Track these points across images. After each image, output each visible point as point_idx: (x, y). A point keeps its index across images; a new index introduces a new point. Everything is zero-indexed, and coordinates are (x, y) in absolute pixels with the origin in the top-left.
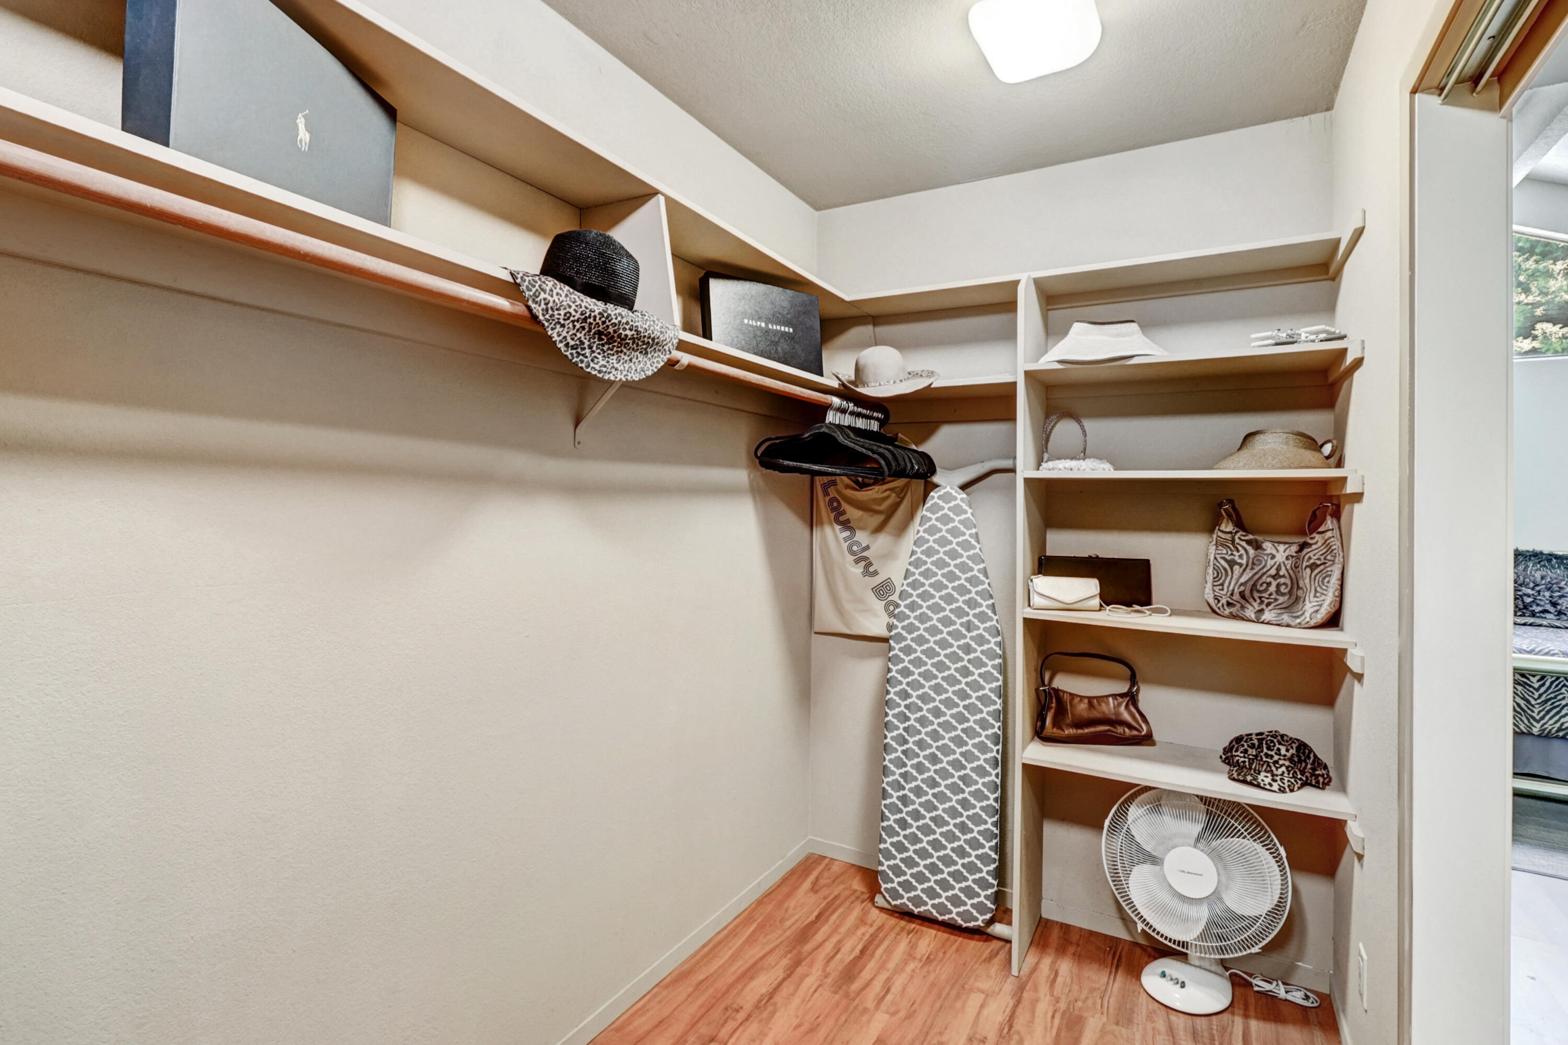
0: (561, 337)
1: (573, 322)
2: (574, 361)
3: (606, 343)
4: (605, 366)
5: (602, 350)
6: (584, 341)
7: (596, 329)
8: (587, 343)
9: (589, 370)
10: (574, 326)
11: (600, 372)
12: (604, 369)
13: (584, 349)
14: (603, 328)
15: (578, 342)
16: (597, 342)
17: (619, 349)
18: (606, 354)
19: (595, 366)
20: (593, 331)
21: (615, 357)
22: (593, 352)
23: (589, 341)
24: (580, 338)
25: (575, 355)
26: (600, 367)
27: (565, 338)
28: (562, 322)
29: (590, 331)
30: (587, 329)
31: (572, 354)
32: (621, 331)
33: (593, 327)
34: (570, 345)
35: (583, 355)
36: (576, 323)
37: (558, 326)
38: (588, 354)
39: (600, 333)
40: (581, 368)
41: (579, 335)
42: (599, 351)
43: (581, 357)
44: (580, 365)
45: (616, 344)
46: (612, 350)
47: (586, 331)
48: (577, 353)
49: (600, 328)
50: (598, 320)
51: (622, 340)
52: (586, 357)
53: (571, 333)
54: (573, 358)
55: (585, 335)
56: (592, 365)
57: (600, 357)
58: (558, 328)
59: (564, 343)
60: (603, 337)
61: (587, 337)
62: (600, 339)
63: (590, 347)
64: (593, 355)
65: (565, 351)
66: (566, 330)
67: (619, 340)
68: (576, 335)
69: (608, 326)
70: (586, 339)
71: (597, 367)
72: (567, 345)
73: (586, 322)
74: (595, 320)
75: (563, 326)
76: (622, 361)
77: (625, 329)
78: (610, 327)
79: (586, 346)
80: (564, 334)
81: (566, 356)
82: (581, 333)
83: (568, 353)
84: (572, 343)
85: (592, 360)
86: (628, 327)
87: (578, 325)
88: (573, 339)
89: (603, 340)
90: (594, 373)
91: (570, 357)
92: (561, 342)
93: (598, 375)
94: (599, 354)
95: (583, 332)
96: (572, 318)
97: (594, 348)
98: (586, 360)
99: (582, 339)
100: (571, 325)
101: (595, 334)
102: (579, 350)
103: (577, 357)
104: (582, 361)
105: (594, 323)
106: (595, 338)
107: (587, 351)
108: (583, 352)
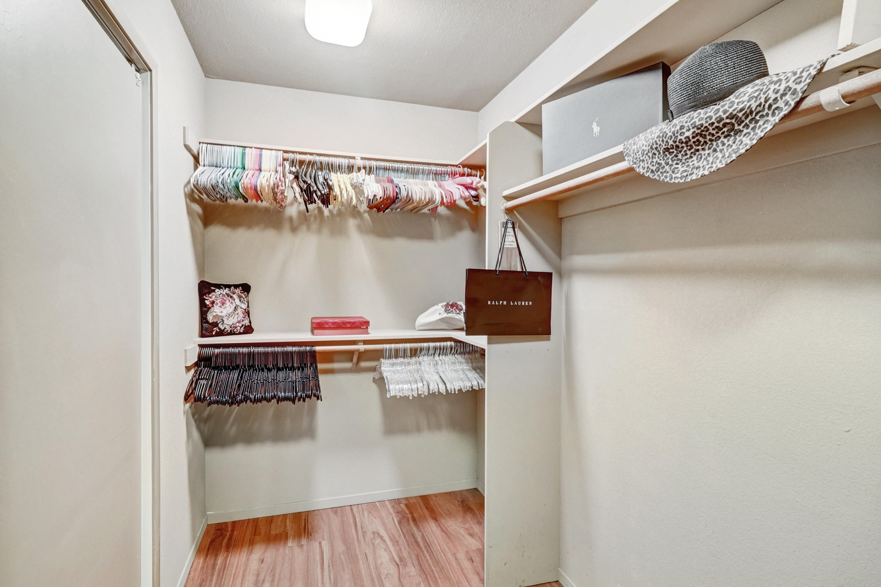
0: (646, 169)
1: (647, 154)
2: (661, 180)
3: (678, 153)
4: (685, 171)
5: (678, 160)
6: (661, 162)
7: (662, 149)
8: (663, 162)
9: (673, 181)
10: (649, 156)
11: (681, 178)
12: (685, 174)
13: (664, 167)
14: (665, 145)
15: (657, 166)
16: (670, 157)
17: (693, 150)
18: (683, 161)
19: (676, 175)
20: (661, 151)
21: (695, 158)
22: (672, 165)
23: (664, 160)
24: (657, 162)
25: (661, 175)
26: (681, 174)
27: (648, 167)
28: (641, 158)
29: (660, 153)
30: (657, 153)
31: (658, 175)
32: (679, 137)
33: (659, 149)
34: (654, 170)
35: (665, 172)
36: (649, 154)
37: (641, 163)
38: (668, 170)
39: (667, 149)
40: (667, 182)
41: (655, 160)
42: (675, 162)
43: (665, 174)
44: (666, 181)
45: (685, 149)
46: (686, 154)
47: (657, 154)
48: (661, 172)
49: (664, 147)
50: (659, 143)
51: (686, 143)
52: (668, 172)
53: (649, 163)
54: (660, 178)
55: (658, 158)
56: (674, 176)
57: (679, 166)
58: (642, 164)
59: (650, 171)
60: (671, 150)
61: (661, 158)
62: (671, 153)
63: (667, 164)
64: (672, 168)
65: (653, 176)
66: (646, 162)
67: (684, 145)
68: (653, 162)
69: (667, 141)
70: (660, 160)
71: (679, 175)
72: (652, 171)
73: (653, 149)
74: (657, 144)
75: (643, 161)
76: (703, 157)
77: (682, 134)
78: (669, 141)
79: (664, 164)
80: (646, 166)
81: (655, 179)
82: (655, 158)
83: (656, 177)
84: (654, 168)
85: (673, 172)
86: (684, 130)
87: (650, 154)
88: (653, 165)
89: (673, 152)
90: (677, 181)
91: (658, 178)
92: (647, 172)
93: (681, 181)
94: (677, 164)
95: (657, 157)
96: (645, 153)
97: (670, 163)
98: (668, 175)
99: (659, 161)
100: (647, 157)
101: (664, 152)
102: (661, 170)
103: (662, 176)
104: (666, 177)
105: (658, 146)
106: (666, 156)
107: (667, 168)
108: (664, 170)
